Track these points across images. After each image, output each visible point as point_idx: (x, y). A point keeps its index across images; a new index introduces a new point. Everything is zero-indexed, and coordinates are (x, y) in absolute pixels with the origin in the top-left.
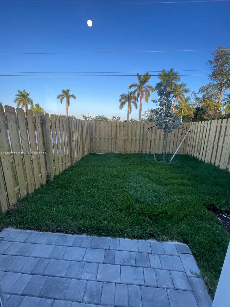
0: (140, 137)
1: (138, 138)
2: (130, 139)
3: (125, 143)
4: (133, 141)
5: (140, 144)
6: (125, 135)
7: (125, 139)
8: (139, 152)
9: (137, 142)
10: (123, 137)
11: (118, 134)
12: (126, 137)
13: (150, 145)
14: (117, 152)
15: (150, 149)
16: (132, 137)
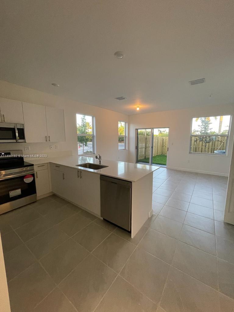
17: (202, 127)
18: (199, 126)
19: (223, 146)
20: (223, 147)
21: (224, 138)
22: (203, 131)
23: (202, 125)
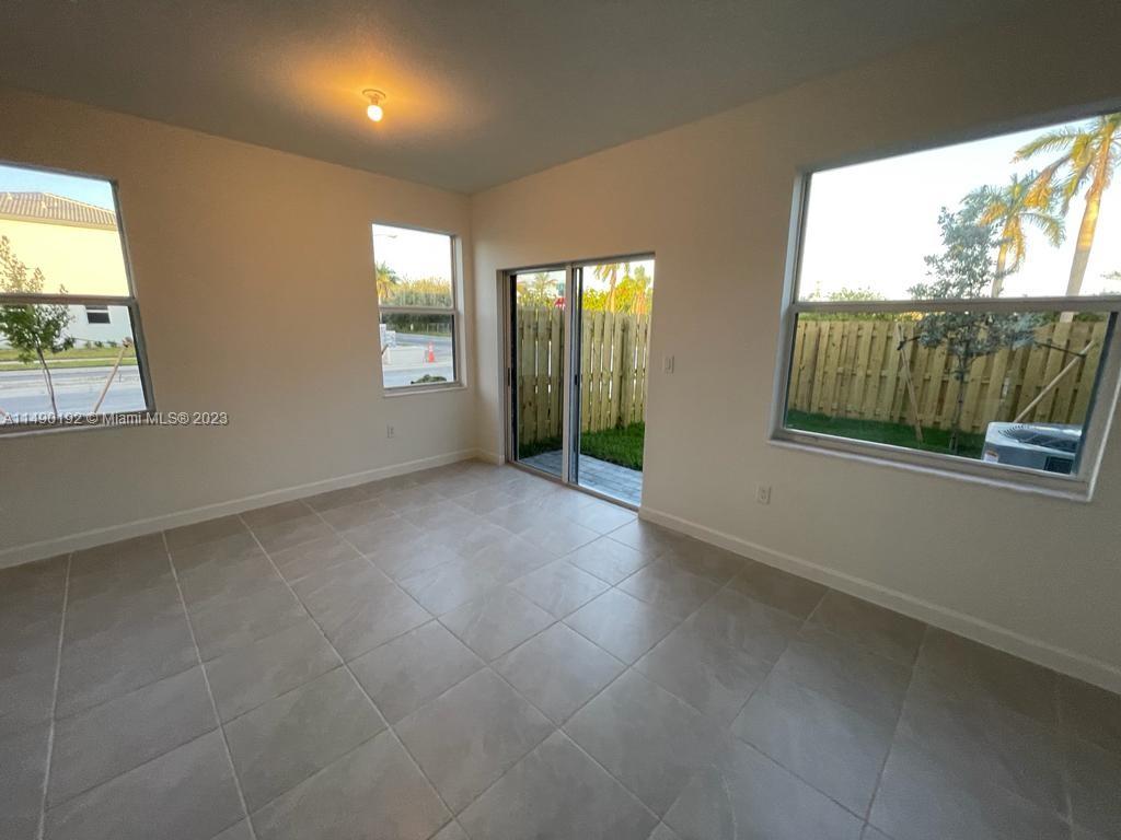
0: (900, 368)
1: (890, 372)
2: (860, 374)
3: (842, 385)
4: (874, 382)
5: (899, 393)
6: (845, 361)
7: (843, 374)
8: (891, 417)
9: (888, 386)
10: (839, 366)
11: (821, 357)
12: (847, 366)
13: (941, 401)
14: (814, 410)
15: (939, 413)
16: (868, 367)
17: (948, 265)
18: (930, 260)
19: (1080, 374)
20: (1079, 380)
21: (1091, 330)
22: (955, 291)
23: (946, 256)
